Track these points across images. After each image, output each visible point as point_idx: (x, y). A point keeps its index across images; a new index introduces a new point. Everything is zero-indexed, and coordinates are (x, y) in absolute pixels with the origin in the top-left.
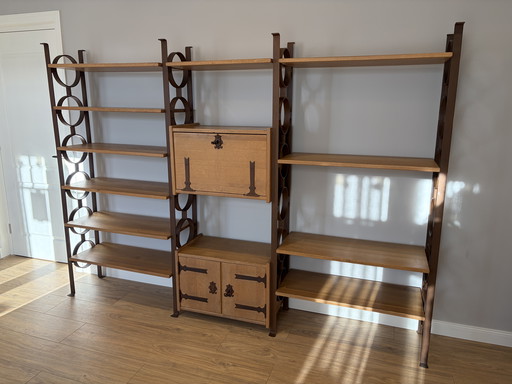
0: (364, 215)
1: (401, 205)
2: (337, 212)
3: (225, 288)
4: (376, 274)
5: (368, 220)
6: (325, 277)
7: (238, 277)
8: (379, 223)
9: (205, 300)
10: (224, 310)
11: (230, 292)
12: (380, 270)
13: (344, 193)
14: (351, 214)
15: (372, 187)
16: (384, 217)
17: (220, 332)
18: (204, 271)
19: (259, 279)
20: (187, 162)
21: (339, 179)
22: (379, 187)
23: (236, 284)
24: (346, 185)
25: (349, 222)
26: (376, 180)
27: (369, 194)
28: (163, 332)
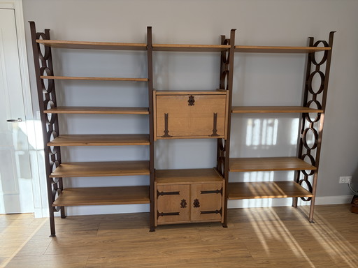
0: (263, 143)
1: (283, 134)
2: (248, 143)
3: (193, 202)
4: (270, 177)
5: (266, 145)
6: (242, 184)
7: (203, 192)
8: (272, 146)
9: (177, 214)
10: (192, 218)
11: (197, 204)
12: (272, 173)
13: (253, 130)
14: (256, 143)
15: (269, 125)
16: (275, 143)
17: (194, 233)
18: (177, 193)
19: (217, 192)
20: (166, 117)
21: (250, 121)
22: (272, 125)
23: (201, 198)
24: (253, 125)
25: (255, 148)
26: (270, 121)
27: (267, 129)
28: (156, 243)
